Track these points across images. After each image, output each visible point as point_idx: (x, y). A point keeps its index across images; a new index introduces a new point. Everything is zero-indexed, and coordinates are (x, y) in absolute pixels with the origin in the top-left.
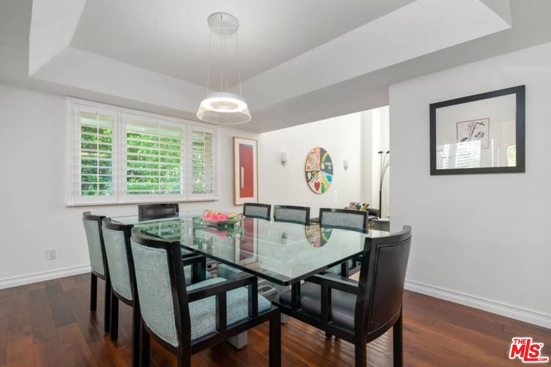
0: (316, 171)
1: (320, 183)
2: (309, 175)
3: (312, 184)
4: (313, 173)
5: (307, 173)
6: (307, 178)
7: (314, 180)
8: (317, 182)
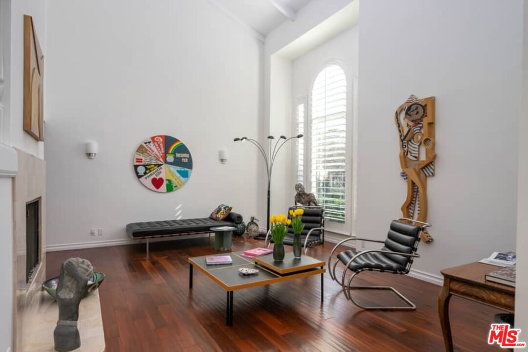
0: (155, 165)
1: (164, 179)
2: (141, 170)
3: (147, 181)
4: (148, 167)
5: (136, 167)
6: (137, 173)
7: (152, 175)
8: (158, 178)
